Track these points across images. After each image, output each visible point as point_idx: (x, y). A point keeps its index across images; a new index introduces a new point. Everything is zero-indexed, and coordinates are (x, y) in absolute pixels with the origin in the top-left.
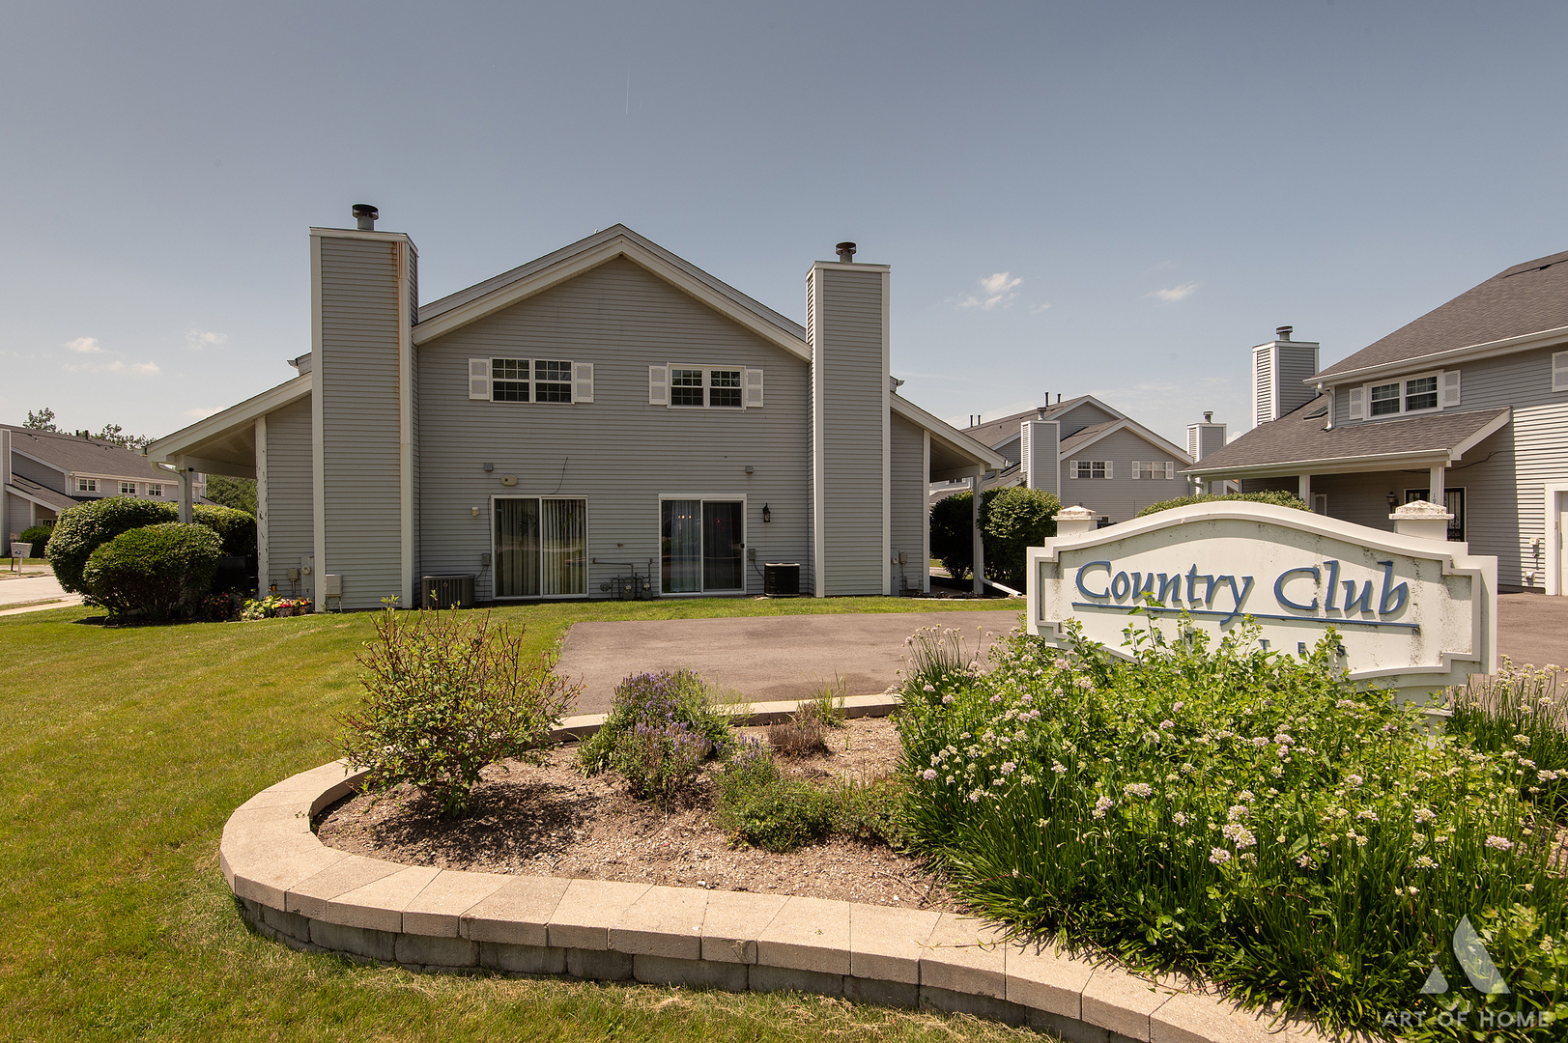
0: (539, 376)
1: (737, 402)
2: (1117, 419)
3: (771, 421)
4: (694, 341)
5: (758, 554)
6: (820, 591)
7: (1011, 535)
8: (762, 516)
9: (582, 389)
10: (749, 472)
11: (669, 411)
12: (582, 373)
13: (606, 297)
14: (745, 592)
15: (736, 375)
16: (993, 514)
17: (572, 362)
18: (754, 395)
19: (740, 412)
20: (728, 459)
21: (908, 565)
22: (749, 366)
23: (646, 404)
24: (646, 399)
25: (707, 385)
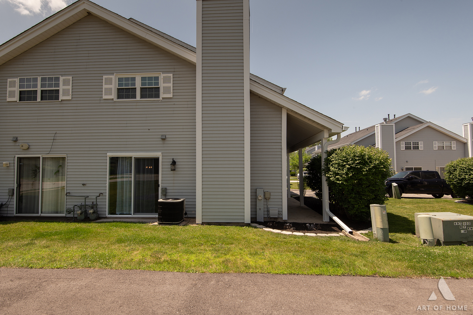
0: (42, 86)
2: (423, 123)
3: (178, 106)
4: (130, 60)
5: (168, 191)
6: (199, 220)
7: (346, 181)
8: (171, 166)
9: (65, 92)
10: (164, 139)
11: (115, 102)
12: (66, 83)
13: (81, 38)
15: (157, 78)
16: (332, 165)
17: (60, 77)
18: (167, 90)
19: (158, 102)
20: (151, 131)
21: (271, 200)
22: (164, 72)
23: (101, 99)
24: (100, 96)
25: (138, 85)
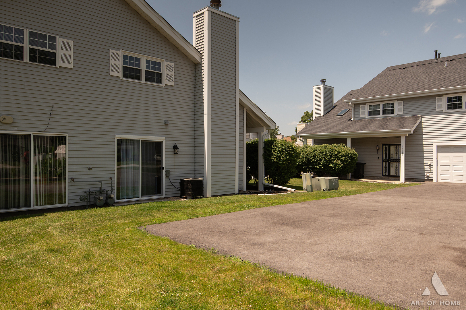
0: (31, 42)
1: (160, 81)
3: (178, 95)
5: (171, 173)
6: (209, 194)
8: (173, 150)
9: (65, 58)
10: (166, 124)
11: (122, 81)
12: (64, 47)
14: (164, 196)
15: (159, 64)
17: (57, 37)
18: (169, 78)
19: (161, 87)
20: (155, 115)
22: (167, 60)
23: (107, 74)
24: (107, 71)
25: (143, 67)
